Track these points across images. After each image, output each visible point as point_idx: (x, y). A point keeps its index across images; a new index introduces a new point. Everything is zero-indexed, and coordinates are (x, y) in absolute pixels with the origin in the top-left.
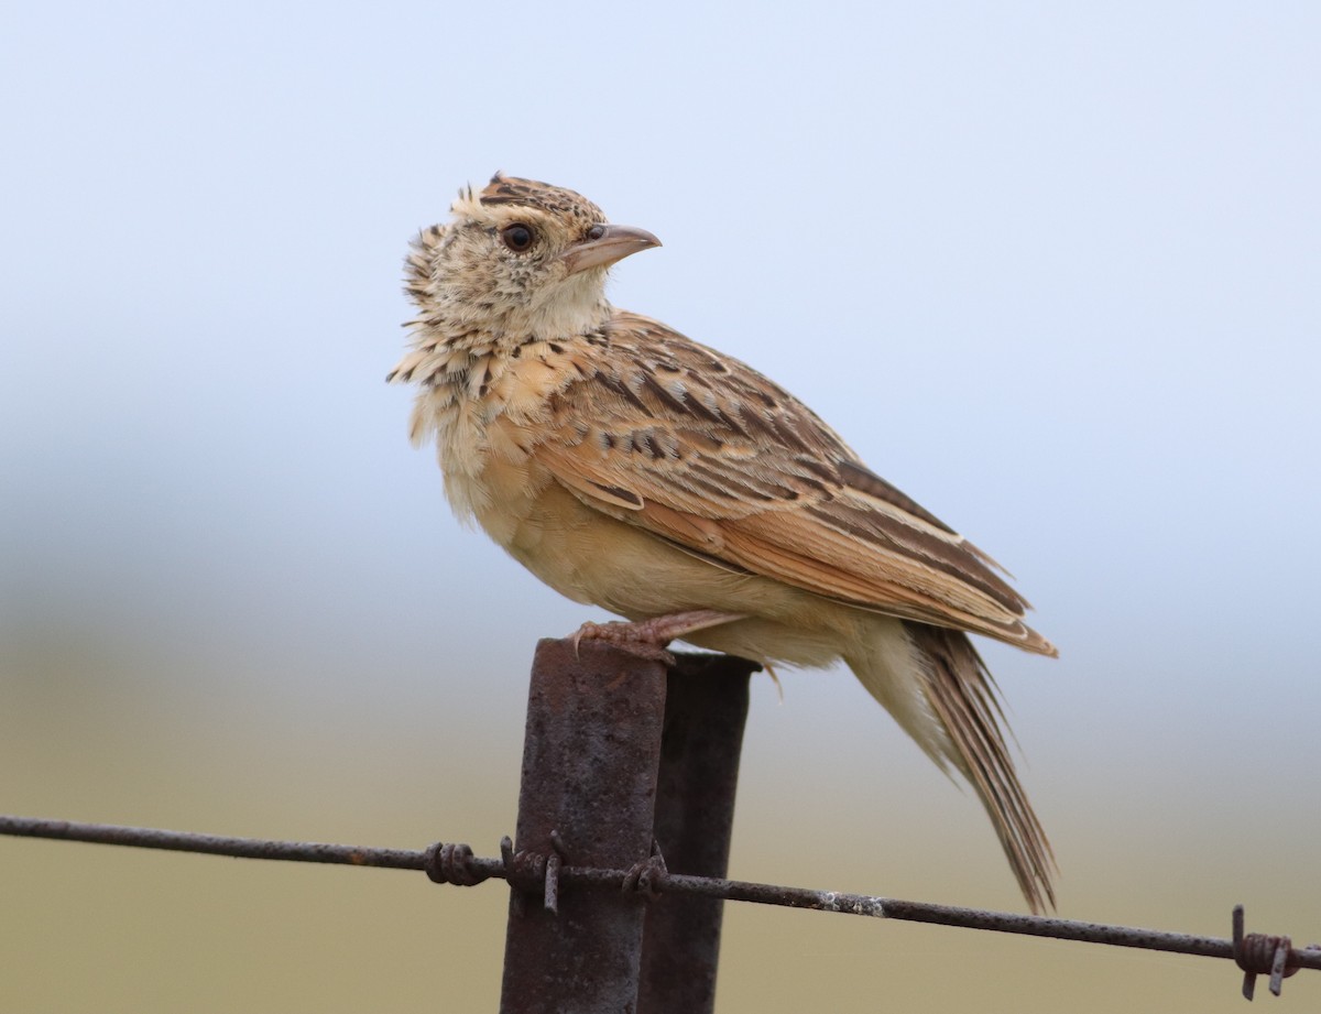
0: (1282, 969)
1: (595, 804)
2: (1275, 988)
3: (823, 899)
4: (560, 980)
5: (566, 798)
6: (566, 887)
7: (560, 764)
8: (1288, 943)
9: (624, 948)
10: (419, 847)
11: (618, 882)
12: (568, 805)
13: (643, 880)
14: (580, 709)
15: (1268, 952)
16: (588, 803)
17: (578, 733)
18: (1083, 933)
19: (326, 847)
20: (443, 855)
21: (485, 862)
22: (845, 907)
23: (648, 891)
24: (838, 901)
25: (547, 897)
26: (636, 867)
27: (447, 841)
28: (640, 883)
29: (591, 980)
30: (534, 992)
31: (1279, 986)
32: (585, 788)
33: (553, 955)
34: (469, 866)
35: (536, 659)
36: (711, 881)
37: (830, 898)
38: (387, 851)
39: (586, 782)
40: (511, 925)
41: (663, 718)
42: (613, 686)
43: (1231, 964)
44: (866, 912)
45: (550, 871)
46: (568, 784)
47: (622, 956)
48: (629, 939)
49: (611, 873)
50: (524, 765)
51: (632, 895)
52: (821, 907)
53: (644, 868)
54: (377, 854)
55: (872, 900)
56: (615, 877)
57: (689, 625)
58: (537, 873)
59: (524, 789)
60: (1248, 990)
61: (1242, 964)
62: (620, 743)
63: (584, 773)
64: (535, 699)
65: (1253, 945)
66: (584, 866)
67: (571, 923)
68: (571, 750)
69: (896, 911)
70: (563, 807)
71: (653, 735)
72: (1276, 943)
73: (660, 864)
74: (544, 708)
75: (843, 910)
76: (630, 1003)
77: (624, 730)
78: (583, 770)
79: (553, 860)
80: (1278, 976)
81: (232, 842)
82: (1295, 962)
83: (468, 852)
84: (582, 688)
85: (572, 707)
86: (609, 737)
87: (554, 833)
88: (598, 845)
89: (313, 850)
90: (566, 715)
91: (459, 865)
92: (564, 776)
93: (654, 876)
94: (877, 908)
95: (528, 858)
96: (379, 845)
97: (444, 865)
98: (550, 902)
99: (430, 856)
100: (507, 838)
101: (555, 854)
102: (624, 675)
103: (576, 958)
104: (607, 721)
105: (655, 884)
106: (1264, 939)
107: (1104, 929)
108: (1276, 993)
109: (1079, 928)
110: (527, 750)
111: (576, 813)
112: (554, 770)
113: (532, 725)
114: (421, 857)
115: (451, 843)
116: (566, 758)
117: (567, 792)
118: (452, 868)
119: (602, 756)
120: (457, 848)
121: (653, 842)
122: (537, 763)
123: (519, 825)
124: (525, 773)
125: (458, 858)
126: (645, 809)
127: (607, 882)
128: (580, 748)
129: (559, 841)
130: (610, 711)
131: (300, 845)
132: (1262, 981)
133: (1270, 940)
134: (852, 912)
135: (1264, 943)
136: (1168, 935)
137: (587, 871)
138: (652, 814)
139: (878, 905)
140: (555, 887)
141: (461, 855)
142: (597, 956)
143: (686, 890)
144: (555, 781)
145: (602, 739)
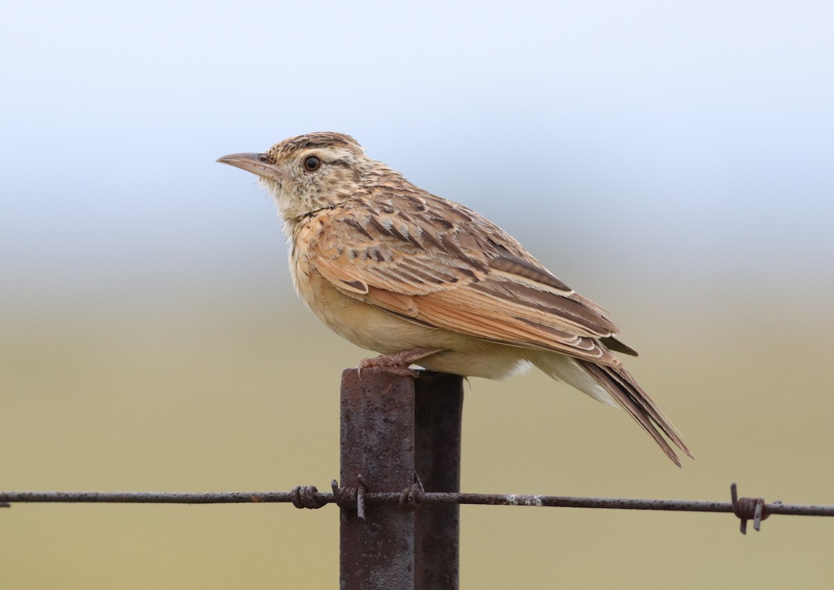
0: (760, 515)
1: (381, 458)
2: (757, 527)
3: (508, 499)
4: (371, 556)
5: (365, 455)
6: (368, 504)
7: (360, 437)
8: (762, 501)
9: (404, 535)
10: (288, 490)
11: (397, 498)
12: (367, 459)
13: (410, 497)
14: (368, 406)
15: (752, 507)
16: (377, 458)
17: (369, 419)
18: (651, 505)
19: (238, 494)
20: (301, 493)
21: (324, 495)
22: (521, 502)
23: (414, 502)
24: (517, 499)
25: (359, 511)
26: (406, 490)
27: (302, 486)
28: (409, 499)
29: (388, 554)
30: (357, 563)
31: (759, 525)
32: (375, 449)
33: (366, 543)
34: (315, 497)
35: (343, 381)
36: (447, 495)
37: (512, 498)
38: (271, 493)
39: (375, 446)
40: (342, 528)
41: (414, 407)
42: (385, 392)
43: (732, 516)
44: (533, 504)
45: (359, 496)
46: (365, 448)
47: (404, 540)
48: (407, 531)
49: (393, 494)
50: (341, 440)
51: (406, 506)
52: (508, 503)
53: (410, 491)
54: (265, 496)
55: (535, 497)
56: (395, 497)
57: (422, 354)
58: (352, 498)
59: (342, 453)
60: (743, 529)
61: (738, 515)
62: (393, 423)
63: (373, 441)
64: (344, 403)
65: (743, 504)
66: (378, 492)
67: (374, 524)
68: (366, 429)
69: (549, 502)
70: (364, 461)
71: (409, 417)
72: (755, 502)
73: (419, 487)
74: (349, 407)
75: (520, 504)
76: (410, 565)
77: (394, 415)
78: (373, 440)
79: (360, 490)
80: (758, 520)
81: (187, 496)
82: (767, 512)
83: (315, 490)
84: (369, 395)
85: (364, 406)
86: (386, 420)
87: (360, 475)
88: (385, 480)
89: (231, 496)
90: (361, 410)
91: (310, 497)
92: (363, 443)
93: (416, 495)
94: (538, 502)
95: (347, 490)
96: (266, 491)
97: (302, 498)
98: (361, 514)
99: (294, 494)
100: (335, 481)
101: (362, 487)
102: (391, 385)
103: (378, 543)
104: (384, 411)
105: (417, 499)
106: (749, 500)
107: (662, 502)
108: (758, 530)
109: (648, 503)
110: (342, 431)
111: (371, 463)
112: (358, 441)
113: (343, 417)
114: (289, 495)
115: (305, 486)
116: (363, 434)
117: (366, 452)
118: (307, 499)
119: (382, 431)
120: (308, 489)
121: (415, 475)
122: (348, 438)
123: (341, 473)
124: (342, 444)
125: (309, 494)
126: (409, 458)
127: (391, 500)
128: (370, 427)
129: (363, 480)
130: (385, 406)
131: (224, 494)
132: (750, 523)
133: (752, 501)
134: (525, 505)
135: (749, 502)
136: (697, 503)
137: (380, 495)
138: (413, 459)
139: (539, 500)
140: (363, 505)
141: (311, 492)
142: (389, 541)
143: (434, 501)
144: (358, 447)
145: (382, 421)
